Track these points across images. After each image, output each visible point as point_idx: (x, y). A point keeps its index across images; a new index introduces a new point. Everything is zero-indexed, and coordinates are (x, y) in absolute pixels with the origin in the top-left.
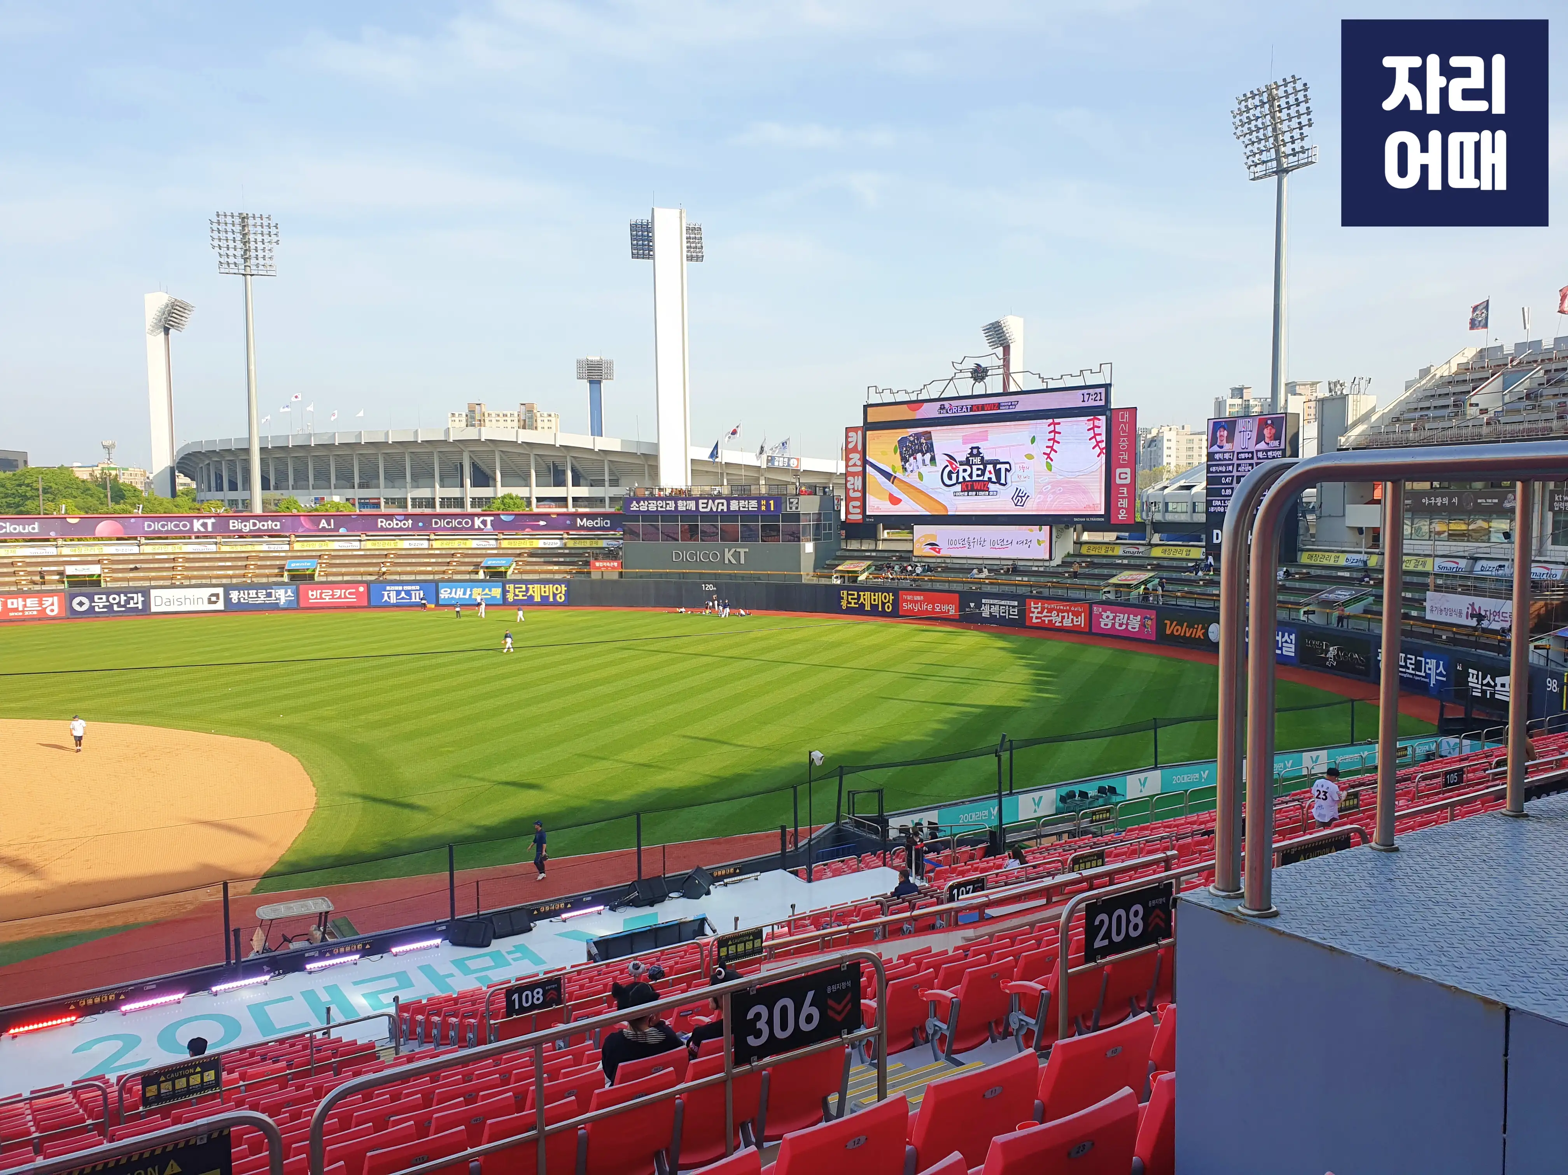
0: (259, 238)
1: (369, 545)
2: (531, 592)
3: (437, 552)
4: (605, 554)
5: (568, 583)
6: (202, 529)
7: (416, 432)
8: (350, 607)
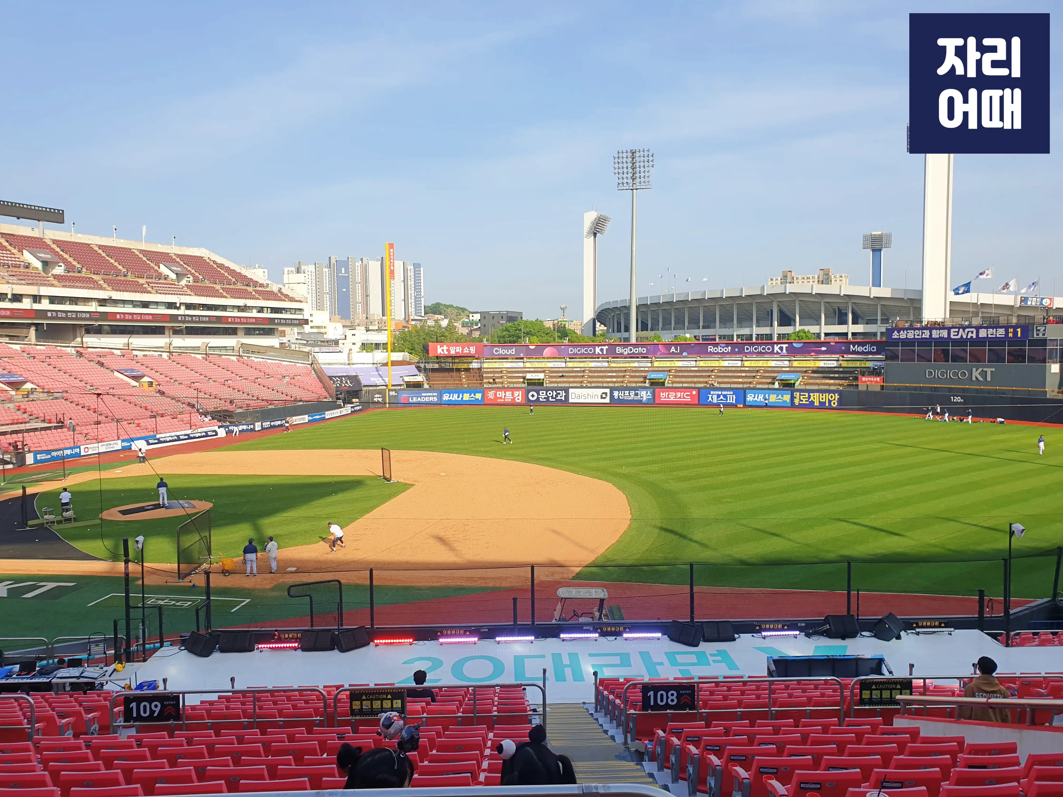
0: (642, 164)
1: (702, 364)
2: (812, 399)
3: (747, 369)
4: (870, 372)
5: (840, 393)
6: (601, 353)
7: (742, 290)
8: (686, 404)
